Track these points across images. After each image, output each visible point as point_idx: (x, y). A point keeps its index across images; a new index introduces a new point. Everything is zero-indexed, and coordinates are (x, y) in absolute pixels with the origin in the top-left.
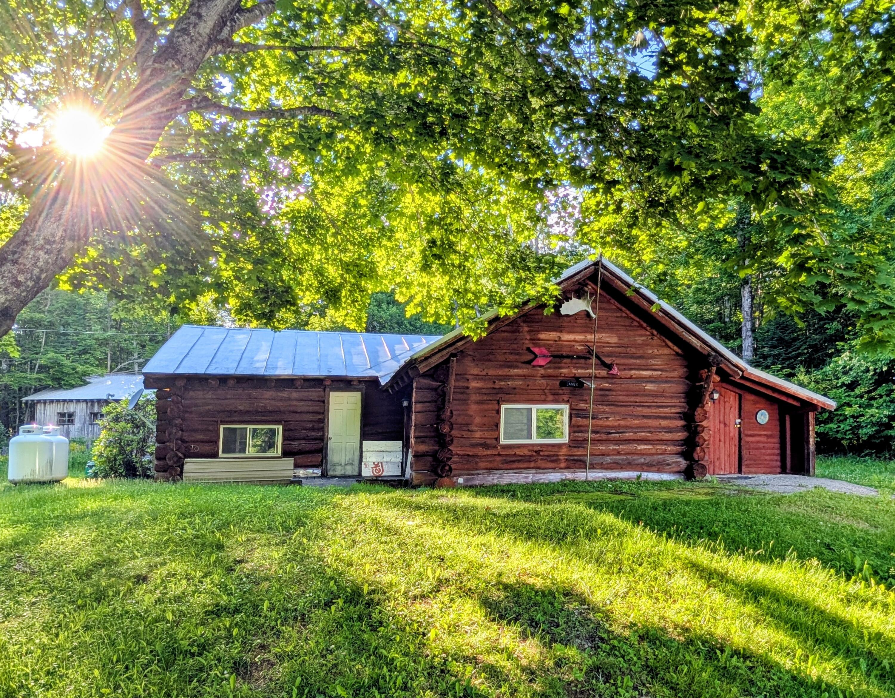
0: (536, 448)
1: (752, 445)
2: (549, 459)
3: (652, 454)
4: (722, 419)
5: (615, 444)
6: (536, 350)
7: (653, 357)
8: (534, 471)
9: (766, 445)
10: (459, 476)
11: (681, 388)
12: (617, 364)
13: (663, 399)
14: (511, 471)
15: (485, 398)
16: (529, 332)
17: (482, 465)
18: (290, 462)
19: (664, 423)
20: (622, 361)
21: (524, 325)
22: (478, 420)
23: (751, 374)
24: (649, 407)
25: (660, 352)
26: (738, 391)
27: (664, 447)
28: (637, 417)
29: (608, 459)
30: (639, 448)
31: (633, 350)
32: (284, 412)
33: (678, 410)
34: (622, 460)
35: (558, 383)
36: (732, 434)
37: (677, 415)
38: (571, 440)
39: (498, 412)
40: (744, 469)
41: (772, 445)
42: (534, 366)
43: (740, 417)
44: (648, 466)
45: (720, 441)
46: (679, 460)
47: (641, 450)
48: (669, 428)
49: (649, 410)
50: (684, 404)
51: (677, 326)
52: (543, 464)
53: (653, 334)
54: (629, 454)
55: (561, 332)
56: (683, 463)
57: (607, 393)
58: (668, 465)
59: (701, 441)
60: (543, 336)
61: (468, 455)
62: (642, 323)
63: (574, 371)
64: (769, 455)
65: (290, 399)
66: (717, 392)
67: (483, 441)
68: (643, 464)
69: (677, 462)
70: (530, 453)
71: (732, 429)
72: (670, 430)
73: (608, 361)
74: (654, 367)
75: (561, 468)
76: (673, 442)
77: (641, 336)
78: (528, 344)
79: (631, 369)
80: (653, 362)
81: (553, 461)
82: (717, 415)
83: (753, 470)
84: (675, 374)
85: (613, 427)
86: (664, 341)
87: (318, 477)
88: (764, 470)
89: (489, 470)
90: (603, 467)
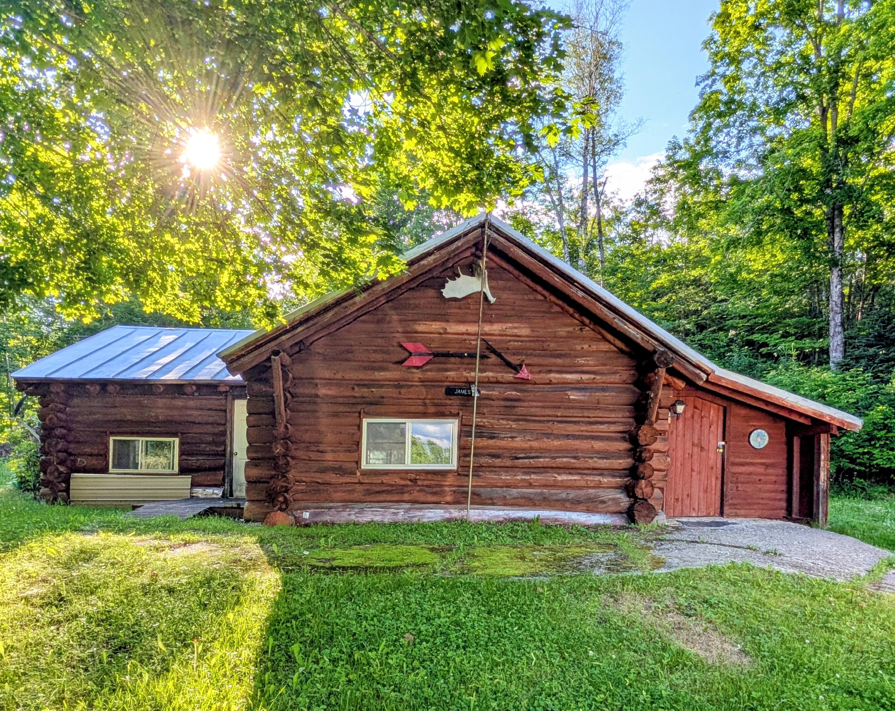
0: (410, 476)
1: (742, 478)
2: (431, 490)
3: (580, 488)
4: (696, 441)
5: (525, 473)
6: (410, 346)
7: (584, 354)
8: (407, 506)
9: (762, 478)
10: (306, 508)
11: (625, 398)
12: (527, 365)
13: (597, 413)
14: (376, 505)
15: (341, 409)
16: (401, 321)
17: (338, 495)
18: (187, 480)
19: (598, 445)
20: (536, 360)
21: (393, 312)
22: (330, 437)
23: (720, 378)
24: (575, 423)
25: (594, 347)
26: (720, 402)
27: (597, 478)
28: (558, 437)
29: (514, 492)
30: (560, 478)
31: (553, 345)
32: (180, 423)
33: (621, 428)
34: (536, 494)
35: (443, 390)
36: (711, 462)
37: (620, 435)
38: (459, 466)
39: (359, 427)
40: (726, 509)
41: (774, 478)
42: (409, 367)
43: (724, 439)
44: (572, 503)
45: (692, 470)
46: (619, 496)
47: (562, 481)
48: (607, 452)
49: (576, 427)
50: (631, 420)
51: (605, 310)
52: (422, 497)
53: (583, 324)
54: (545, 486)
55: (448, 321)
56: (625, 501)
57: (516, 404)
58: (603, 502)
59: (647, 472)
60: (421, 327)
61: (318, 483)
62: (567, 307)
63: (465, 374)
64: (766, 491)
65: (186, 408)
66: (681, 403)
67: (337, 465)
68: (566, 500)
69: (614, 499)
70: (403, 482)
71: (712, 456)
72: (606, 455)
73: (514, 360)
74: (585, 368)
75: (448, 503)
76: (612, 472)
77: (566, 325)
78: (400, 337)
79: (550, 372)
80: (581, 361)
81: (435, 493)
82: (688, 437)
83: (742, 512)
84: (616, 378)
85: (523, 450)
86: (600, 333)
87: (219, 499)
88: (759, 512)
89: (347, 503)
90: (506, 503)
